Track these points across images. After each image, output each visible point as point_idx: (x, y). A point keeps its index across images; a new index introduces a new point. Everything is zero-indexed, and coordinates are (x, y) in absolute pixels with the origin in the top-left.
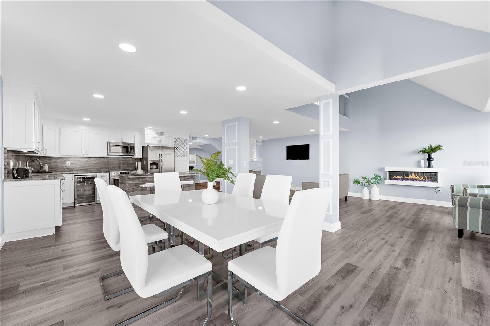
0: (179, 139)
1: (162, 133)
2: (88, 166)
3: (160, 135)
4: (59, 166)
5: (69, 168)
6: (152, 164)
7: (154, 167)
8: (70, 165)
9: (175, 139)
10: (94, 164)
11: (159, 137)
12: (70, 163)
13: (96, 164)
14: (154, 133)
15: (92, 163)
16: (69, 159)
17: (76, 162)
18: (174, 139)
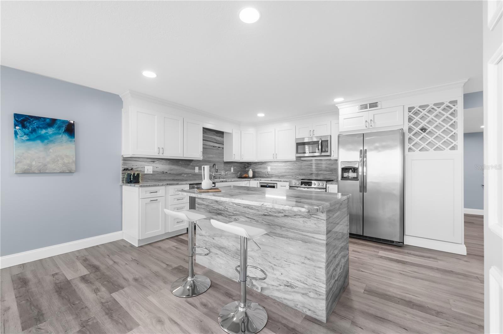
0: (423, 107)
1: (374, 105)
2: (285, 172)
3: (368, 109)
4: (263, 171)
5: (270, 174)
6: (345, 170)
7: (351, 174)
8: (270, 171)
9: (410, 109)
10: (290, 169)
11: (369, 114)
12: (270, 169)
13: (292, 169)
14: (356, 108)
15: (288, 169)
16: (270, 164)
17: (275, 167)
18: (406, 110)
